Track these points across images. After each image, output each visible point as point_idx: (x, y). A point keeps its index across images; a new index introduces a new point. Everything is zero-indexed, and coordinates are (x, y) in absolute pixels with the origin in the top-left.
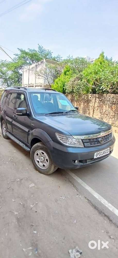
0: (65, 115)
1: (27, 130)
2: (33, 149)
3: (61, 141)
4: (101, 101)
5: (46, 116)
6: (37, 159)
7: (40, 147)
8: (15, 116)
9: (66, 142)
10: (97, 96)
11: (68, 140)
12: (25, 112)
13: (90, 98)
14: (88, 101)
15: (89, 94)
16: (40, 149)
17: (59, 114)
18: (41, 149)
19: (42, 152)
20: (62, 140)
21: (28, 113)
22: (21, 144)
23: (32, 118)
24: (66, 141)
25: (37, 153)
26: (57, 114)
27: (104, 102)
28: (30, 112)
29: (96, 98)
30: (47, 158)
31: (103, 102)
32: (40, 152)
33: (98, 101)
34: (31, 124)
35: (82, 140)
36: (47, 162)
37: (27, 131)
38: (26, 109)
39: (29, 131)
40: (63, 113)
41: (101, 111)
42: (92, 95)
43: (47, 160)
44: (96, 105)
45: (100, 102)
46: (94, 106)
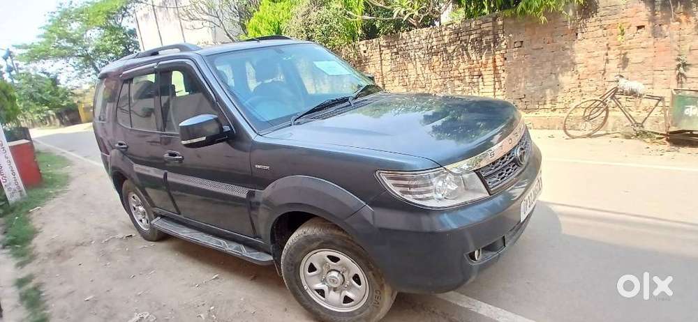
0: (357, 106)
1: (241, 192)
2: (291, 255)
3: (409, 198)
4: (397, 53)
5: (298, 123)
6: (312, 283)
7: (318, 239)
8: (171, 155)
9: (427, 195)
10: (383, 41)
11: (431, 188)
12: (213, 129)
13: (365, 52)
14: (360, 62)
15: (359, 43)
16: (319, 248)
17: (337, 107)
18: (325, 245)
19: (329, 257)
20: (410, 193)
21: (226, 128)
22: (230, 248)
23: (250, 145)
24: (428, 192)
25: (311, 264)
26: (332, 109)
27: (406, 56)
28: (236, 123)
29: (382, 49)
30: (356, 269)
31: (402, 54)
32: (319, 257)
33: (388, 57)
34: (252, 166)
35: (477, 172)
36: (359, 283)
37: (244, 196)
38: (216, 116)
39: (251, 194)
40: (348, 100)
41: (404, 81)
42: (367, 43)
43: (356, 278)
44: (386, 69)
45: (394, 57)
46: (380, 71)
